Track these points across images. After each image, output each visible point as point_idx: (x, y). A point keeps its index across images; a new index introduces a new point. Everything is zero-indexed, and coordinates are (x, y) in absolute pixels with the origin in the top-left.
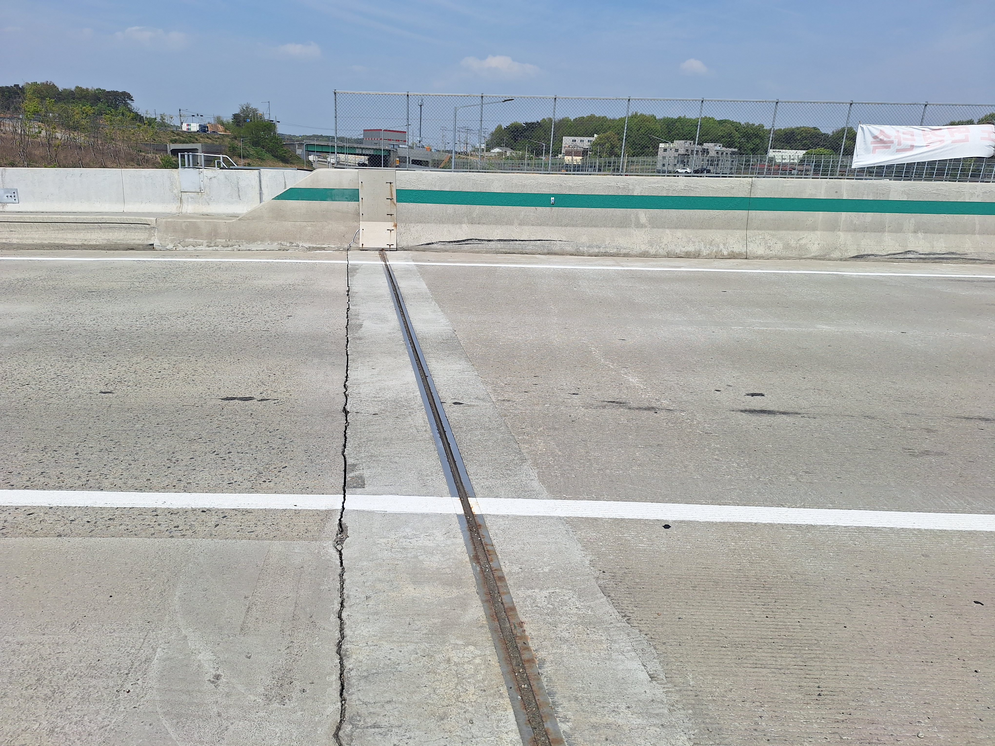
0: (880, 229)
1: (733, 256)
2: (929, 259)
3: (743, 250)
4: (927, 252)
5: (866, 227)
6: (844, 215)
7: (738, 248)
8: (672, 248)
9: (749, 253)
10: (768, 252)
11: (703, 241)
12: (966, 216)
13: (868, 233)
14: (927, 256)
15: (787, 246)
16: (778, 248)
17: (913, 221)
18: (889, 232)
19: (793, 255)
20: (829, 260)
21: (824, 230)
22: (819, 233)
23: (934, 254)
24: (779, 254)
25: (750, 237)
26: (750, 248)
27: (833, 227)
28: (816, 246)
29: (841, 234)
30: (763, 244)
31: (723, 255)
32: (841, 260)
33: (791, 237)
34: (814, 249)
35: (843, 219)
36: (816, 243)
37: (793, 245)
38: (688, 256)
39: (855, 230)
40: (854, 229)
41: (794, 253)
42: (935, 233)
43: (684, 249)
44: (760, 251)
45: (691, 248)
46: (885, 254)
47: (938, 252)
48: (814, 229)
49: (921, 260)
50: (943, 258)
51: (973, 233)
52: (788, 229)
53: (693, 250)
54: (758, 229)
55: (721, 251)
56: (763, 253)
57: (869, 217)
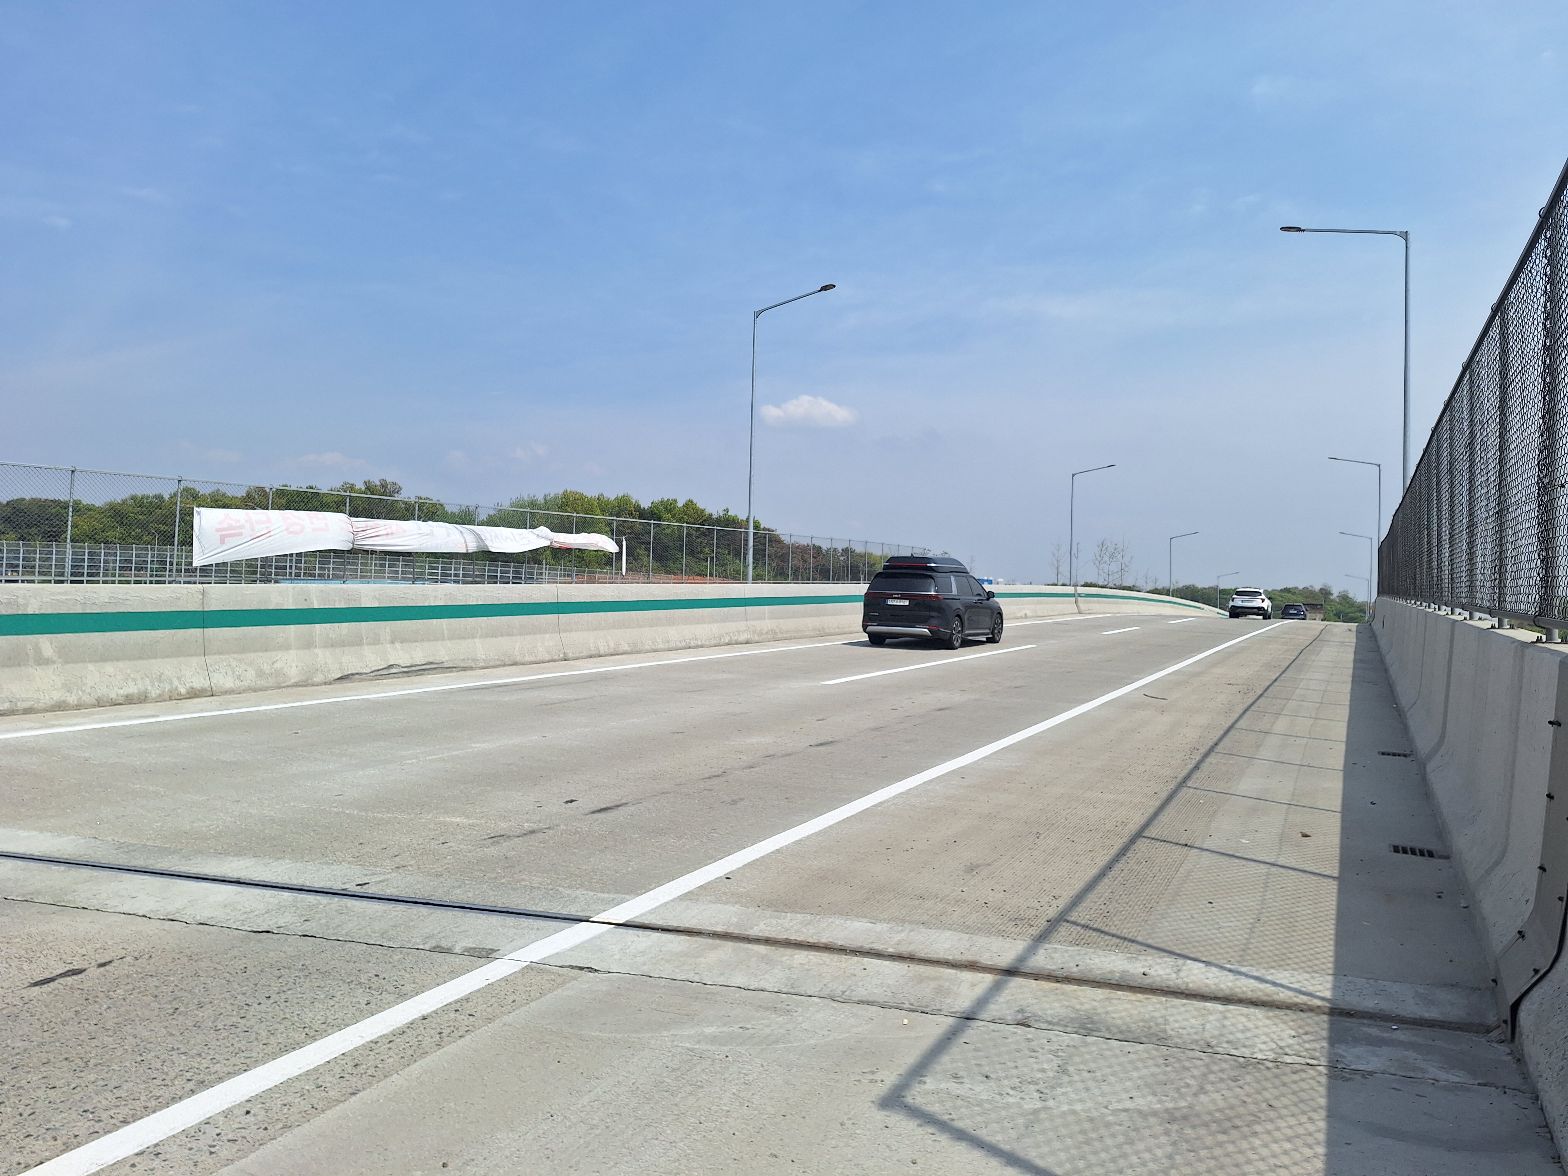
0: (357, 642)
1: (194, 694)
2: (412, 671)
3: (206, 684)
4: (408, 665)
5: (344, 641)
6: (318, 627)
7: (199, 682)
8: (102, 691)
9: (214, 688)
10: (238, 683)
11: (148, 677)
12: (435, 621)
13: (347, 648)
14: (410, 669)
15: (260, 674)
16: (250, 677)
17: (388, 630)
18: (368, 644)
19: (270, 685)
20: (313, 685)
21: (298, 649)
22: (293, 652)
23: (415, 666)
24: (253, 684)
25: (211, 665)
26: (214, 681)
27: (308, 644)
28: (294, 668)
29: (318, 651)
30: (230, 673)
31: (181, 695)
32: (325, 684)
33: (263, 660)
34: (293, 674)
35: (318, 632)
36: (294, 665)
37: (267, 672)
38: (129, 700)
39: (332, 646)
40: (332, 644)
41: (271, 681)
42: (410, 642)
43: (121, 692)
44: (229, 683)
45: (132, 689)
46: (369, 671)
47: (419, 663)
48: (286, 647)
49: (405, 675)
50: (424, 670)
51: (443, 640)
52: (256, 651)
53: (136, 691)
54: (220, 653)
55: (176, 689)
56: (232, 685)
57: (344, 628)
